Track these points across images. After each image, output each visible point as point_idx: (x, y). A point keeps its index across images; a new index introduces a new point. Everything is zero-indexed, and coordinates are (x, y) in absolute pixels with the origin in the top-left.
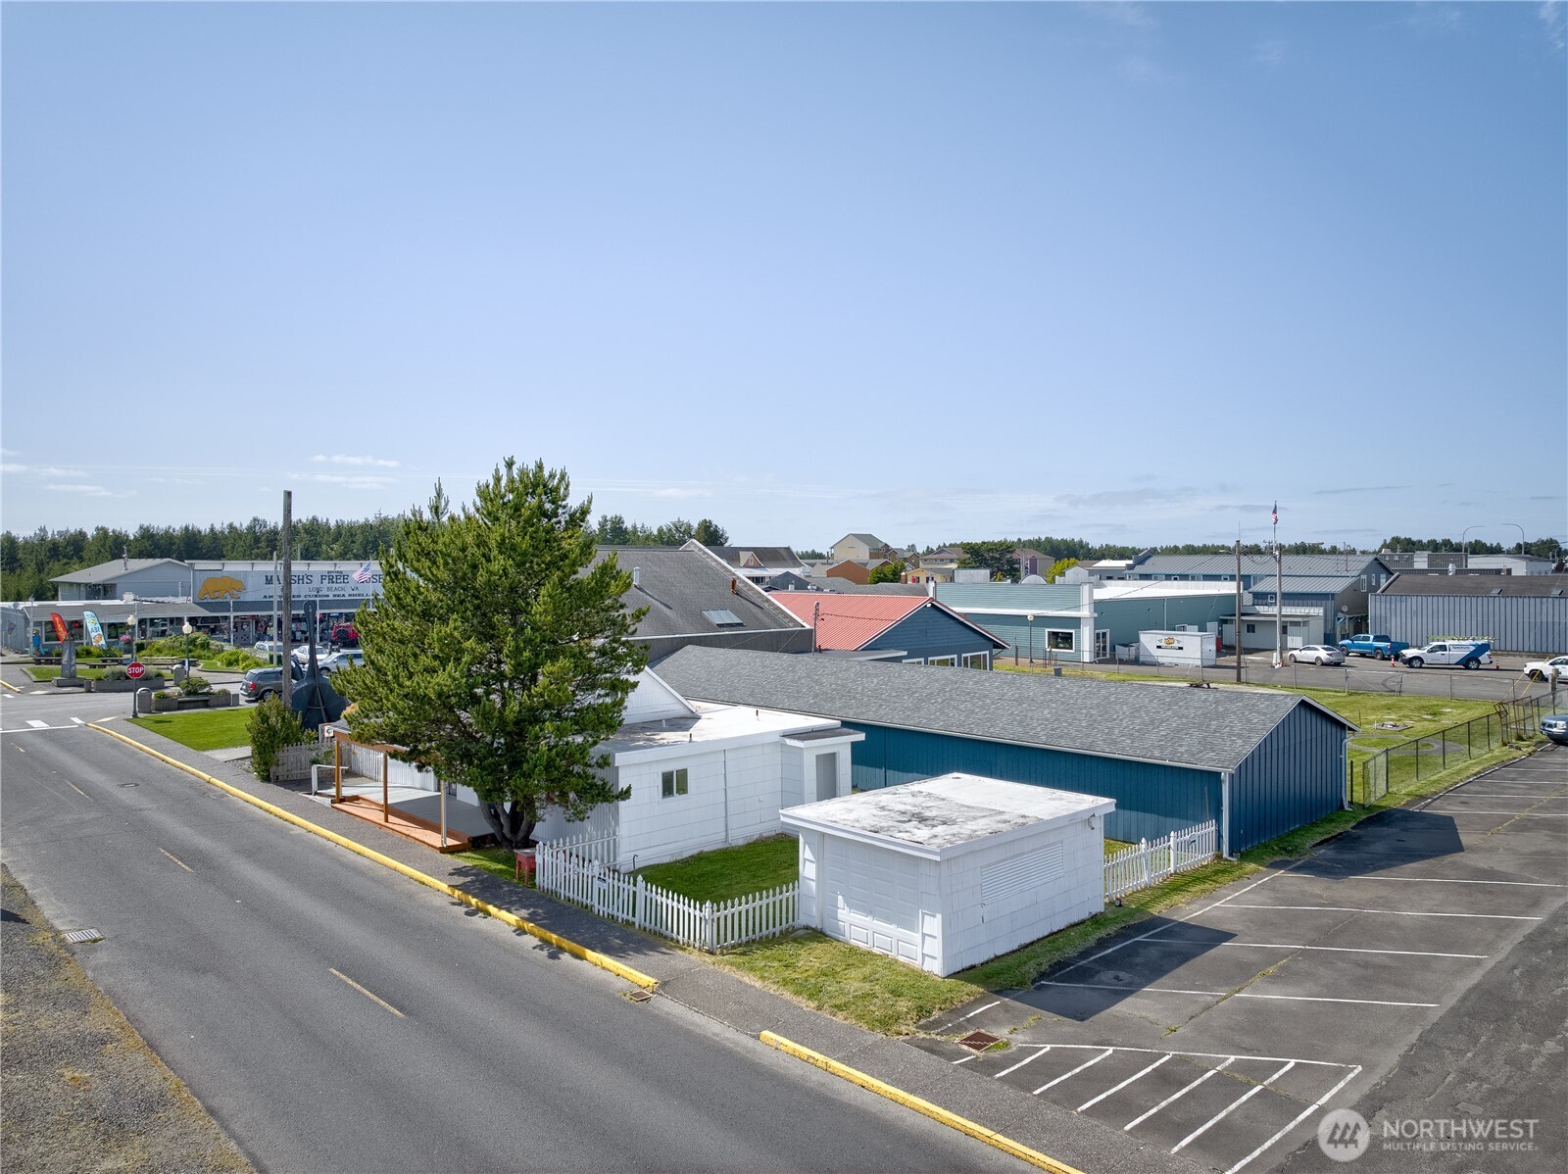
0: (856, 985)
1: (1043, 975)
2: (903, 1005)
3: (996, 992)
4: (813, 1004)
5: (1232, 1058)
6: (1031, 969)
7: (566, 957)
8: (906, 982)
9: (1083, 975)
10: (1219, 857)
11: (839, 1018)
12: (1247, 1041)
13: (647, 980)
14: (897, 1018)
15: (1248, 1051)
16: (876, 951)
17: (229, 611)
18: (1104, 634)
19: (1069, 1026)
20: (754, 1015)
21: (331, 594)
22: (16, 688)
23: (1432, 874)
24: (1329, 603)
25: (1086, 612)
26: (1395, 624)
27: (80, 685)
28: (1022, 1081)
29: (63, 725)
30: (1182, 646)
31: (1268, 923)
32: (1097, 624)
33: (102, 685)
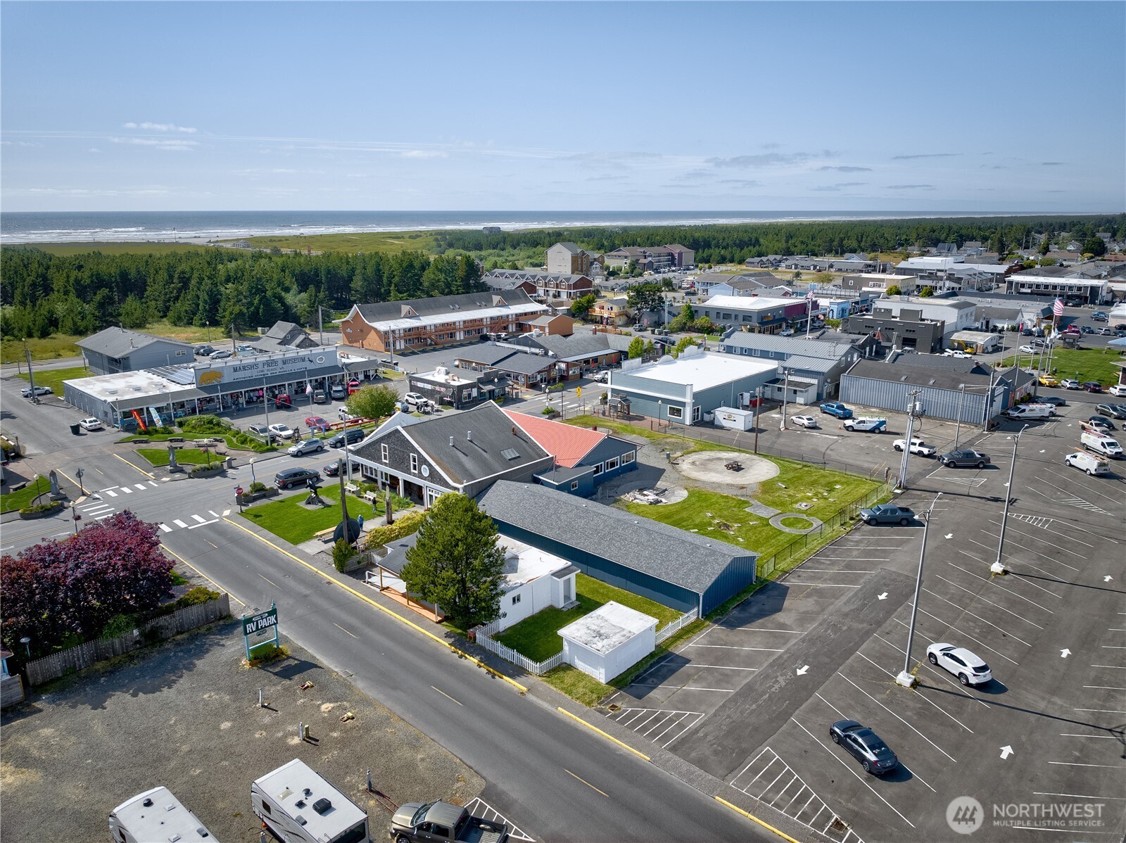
0: (582, 690)
1: (633, 681)
2: (594, 696)
3: (619, 689)
4: (570, 697)
5: (675, 712)
6: (629, 679)
7: (497, 677)
8: (595, 687)
9: (644, 681)
10: (698, 618)
11: (578, 702)
12: (680, 706)
13: (524, 689)
14: (592, 701)
15: (679, 710)
16: (587, 673)
17: (218, 392)
18: (698, 409)
19: (636, 701)
20: (556, 702)
21: (269, 373)
22: (149, 475)
23: (763, 626)
24: (822, 377)
25: (688, 400)
26: (852, 392)
27: (182, 471)
28: (622, 722)
29: (208, 517)
30: (735, 419)
31: (702, 654)
32: (694, 405)
33: (196, 474)
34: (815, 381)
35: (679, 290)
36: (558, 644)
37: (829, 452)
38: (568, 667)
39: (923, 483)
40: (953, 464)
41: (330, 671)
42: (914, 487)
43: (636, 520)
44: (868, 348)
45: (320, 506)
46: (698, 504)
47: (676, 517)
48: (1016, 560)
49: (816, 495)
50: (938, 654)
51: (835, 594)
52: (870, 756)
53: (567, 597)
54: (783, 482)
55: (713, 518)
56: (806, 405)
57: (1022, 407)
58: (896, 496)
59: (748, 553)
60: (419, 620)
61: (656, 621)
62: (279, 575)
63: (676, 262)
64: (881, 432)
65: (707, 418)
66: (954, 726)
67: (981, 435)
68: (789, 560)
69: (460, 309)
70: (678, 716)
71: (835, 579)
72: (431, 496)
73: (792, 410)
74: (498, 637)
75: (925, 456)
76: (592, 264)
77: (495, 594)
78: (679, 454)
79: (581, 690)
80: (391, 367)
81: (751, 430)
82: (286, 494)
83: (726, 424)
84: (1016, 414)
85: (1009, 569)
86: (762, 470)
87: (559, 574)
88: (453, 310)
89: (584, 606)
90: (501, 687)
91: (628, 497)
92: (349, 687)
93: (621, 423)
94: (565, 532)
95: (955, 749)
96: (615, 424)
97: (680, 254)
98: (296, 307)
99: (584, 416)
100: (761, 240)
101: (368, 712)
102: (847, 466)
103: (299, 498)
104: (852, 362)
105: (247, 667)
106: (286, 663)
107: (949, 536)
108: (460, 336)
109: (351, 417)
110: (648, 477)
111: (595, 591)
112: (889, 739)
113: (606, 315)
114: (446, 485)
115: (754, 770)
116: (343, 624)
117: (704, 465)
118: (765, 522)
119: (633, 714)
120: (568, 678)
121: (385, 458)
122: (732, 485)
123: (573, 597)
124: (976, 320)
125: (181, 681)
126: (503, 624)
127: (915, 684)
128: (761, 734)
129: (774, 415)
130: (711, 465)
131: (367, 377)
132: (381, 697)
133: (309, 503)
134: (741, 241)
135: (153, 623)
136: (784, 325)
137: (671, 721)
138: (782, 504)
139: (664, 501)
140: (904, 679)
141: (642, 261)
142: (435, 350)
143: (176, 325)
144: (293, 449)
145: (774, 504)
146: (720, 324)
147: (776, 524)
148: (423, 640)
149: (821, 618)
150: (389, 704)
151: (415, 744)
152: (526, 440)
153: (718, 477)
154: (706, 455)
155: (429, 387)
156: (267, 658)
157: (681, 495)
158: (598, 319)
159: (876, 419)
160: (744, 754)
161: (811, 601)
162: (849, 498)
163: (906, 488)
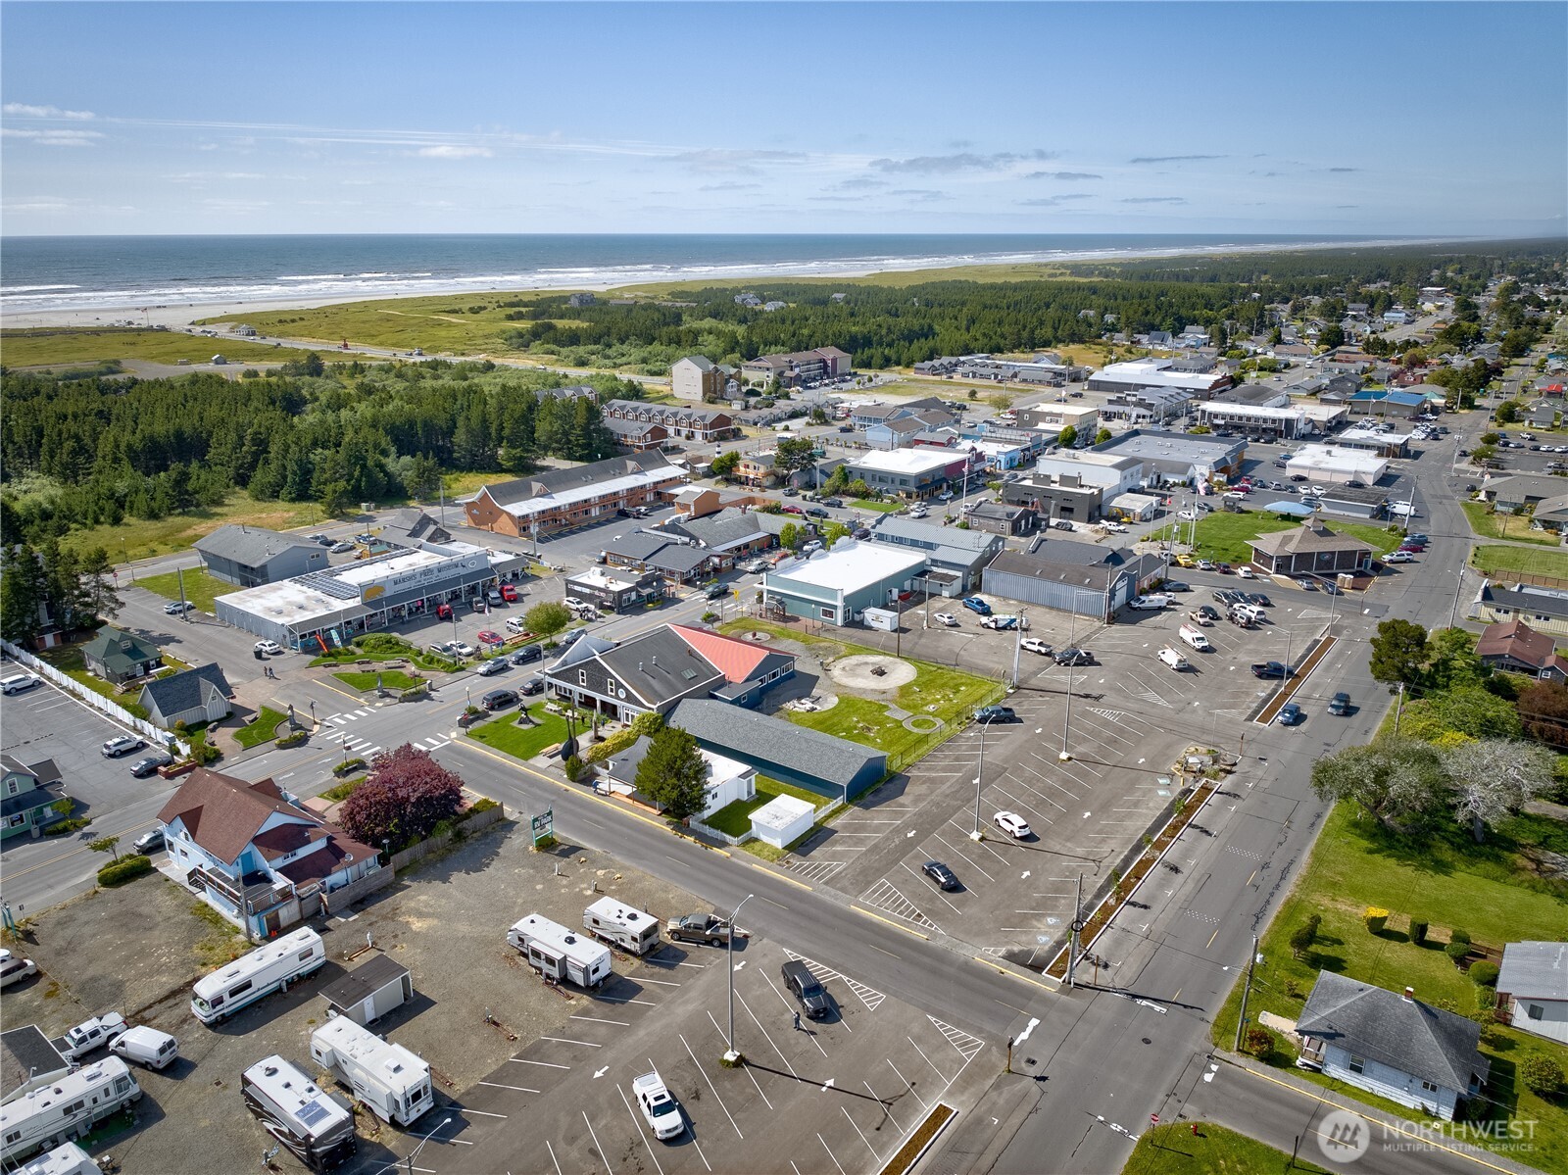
1: (799, 846)
2: (775, 856)
3: (791, 851)
4: (759, 857)
5: (826, 862)
6: (797, 844)
7: (709, 848)
8: (775, 850)
9: (806, 845)
10: (843, 802)
11: (764, 860)
12: (830, 859)
13: (729, 854)
14: (774, 859)
15: (829, 861)
16: (769, 842)
17: (382, 607)
18: (849, 610)
19: (802, 858)
20: (752, 861)
21: (426, 582)
22: (362, 700)
23: (889, 806)
24: (966, 570)
25: (839, 603)
26: (993, 585)
27: (388, 695)
28: (794, 870)
29: (442, 741)
30: (881, 619)
31: (846, 827)
32: (845, 607)
33: (405, 699)
34: (960, 574)
35: (834, 422)
36: (748, 825)
37: (962, 652)
38: (756, 840)
39: (1034, 682)
40: (1065, 661)
41: (592, 851)
42: (1025, 686)
43: (797, 729)
44: (1023, 522)
45: (531, 726)
46: (846, 710)
47: (827, 724)
48: (1081, 749)
49: (943, 697)
50: (1000, 819)
51: (943, 781)
52: (943, 880)
53: (749, 793)
54: (918, 686)
55: (858, 722)
56: (951, 597)
57: (1143, 598)
58: (1008, 695)
59: (880, 754)
60: (644, 814)
61: (814, 806)
62: (525, 786)
63: (830, 370)
64: (1012, 629)
65: (857, 617)
66: (1000, 862)
67: (1101, 628)
68: (913, 755)
69: (594, 481)
70: (829, 865)
71: (944, 769)
72: (627, 714)
73: (936, 603)
74: (704, 822)
75: (1043, 654)
76: (727, 381)
77: (703, 793)
78: (831, 659)
79: (766, 853)
80: (534, 561)
81: (895, 631)
82: (496, 715)
83: (874, 624)
84: (1137, 605)
85: (1073, 756)
86: (903, 673)
87: (743, 776)
88: (587, 483)
89: (762, 798)
90: (713, 854)
91: (789, 706)
92: (611, 860)
93: (778, 626)
94: (743, 742)
95: (995, 874)
96: (772, 628)
97: (834, 360)
98: (400, 475)
99: (743, 619)
100: (937, 328)
101: (629, 873)
102: (972, 668)
103: (512, 717)
104: (997, 551)
105: (535, 852)
106: (561, 848)
107: (1039, 731)
108: (595, 512)
109: (521, 629)
110: (803, 685)
111: (769, 787)
112: (955, 871)
113: (751, 476)
114: (642, 705)
115: (874, 892)
116: (590, 819)
117: (852, 671)
118: (899, 724)
119: (801, 865)
120: (757, 846)
121: (583, 681)
122: (876, 690)
123: (754, 793)
124: (1145, 476)
125: (494, 863)
126: (707, 814)
127: (982, 839)
128: (880, 872)
129: (920, 611)
130: (859, 671)
131: (515, 575)
132: (634, 865)
133: (520, 723)
134: (910, 330)
135: (459, 825)
136: (945, 486)
137: (825, 868)
138: (915, 707)
139: (819, 708)
140: (975, 836)
141: (788, 373)
142: (572, 532)
143: (258, 499)
144: (482, 669)
145: (907, 707)
146: (876, 487)
147: (908, 726)
148: (652, 827)
149: (929, 799)
150: (641, 869)
151: (666, 890)
152: (701, 660)
153: (866, 682)
154: (855, 659)
155: (587, 591)
156: (547, 845)
157: (832, 702)
158: (743, 479)
159: (1007, 617)
160: (869, 884)
161: (925, 786)
162: (970, 699)
163: (1018, 688)
